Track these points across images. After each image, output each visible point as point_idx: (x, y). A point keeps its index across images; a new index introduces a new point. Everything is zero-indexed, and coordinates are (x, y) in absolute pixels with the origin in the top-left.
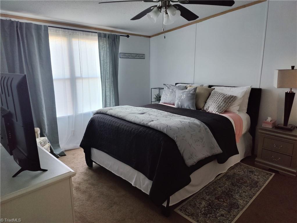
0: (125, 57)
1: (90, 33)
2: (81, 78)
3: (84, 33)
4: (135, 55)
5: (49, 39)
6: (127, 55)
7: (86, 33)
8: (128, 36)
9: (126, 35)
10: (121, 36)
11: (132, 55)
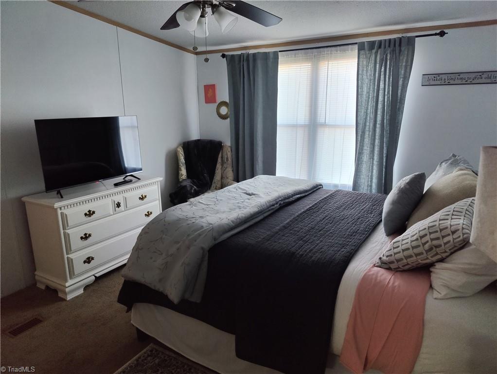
0: (438, 82)
1: (350, 46)
2: (324, 125)
3: (338, 48)
4: (473, 76)
5: (279, 69)
6: (444, 77)
7: (342, 47)
8: (442, 34)
9: (438, 31)
10: (416, 38)
11: (462, 76)
